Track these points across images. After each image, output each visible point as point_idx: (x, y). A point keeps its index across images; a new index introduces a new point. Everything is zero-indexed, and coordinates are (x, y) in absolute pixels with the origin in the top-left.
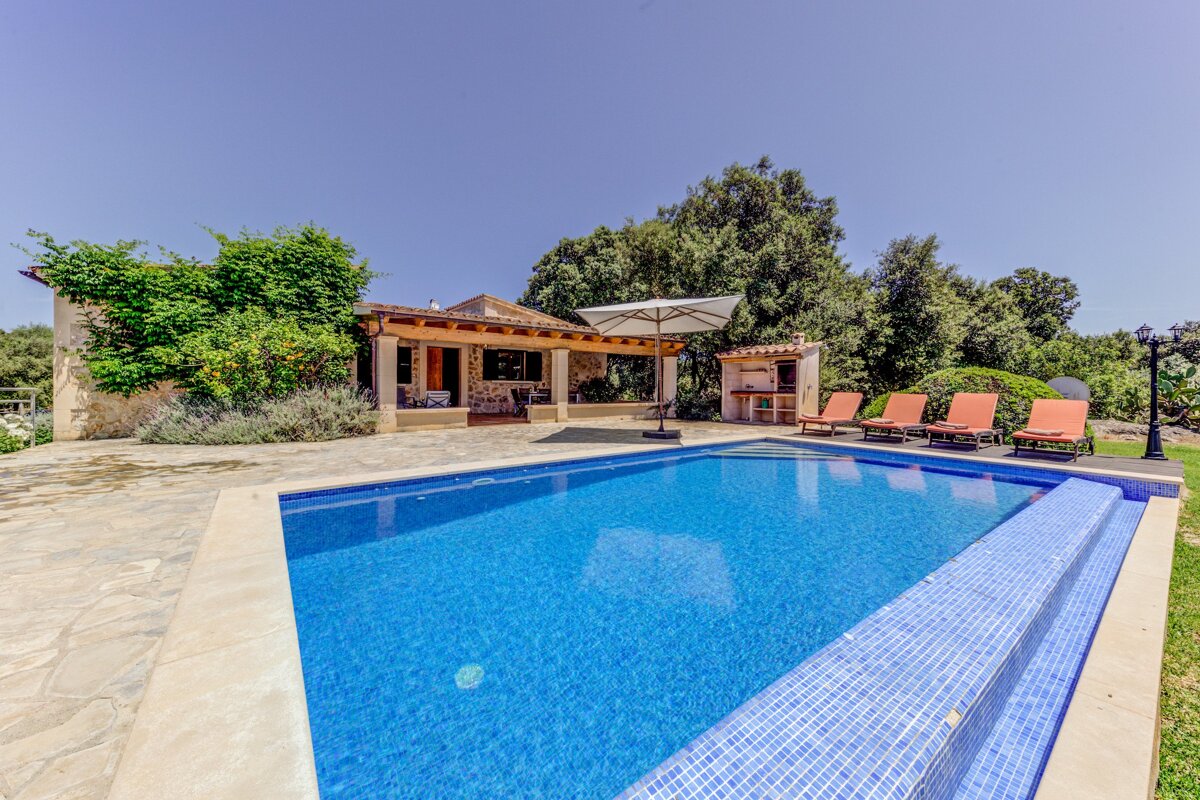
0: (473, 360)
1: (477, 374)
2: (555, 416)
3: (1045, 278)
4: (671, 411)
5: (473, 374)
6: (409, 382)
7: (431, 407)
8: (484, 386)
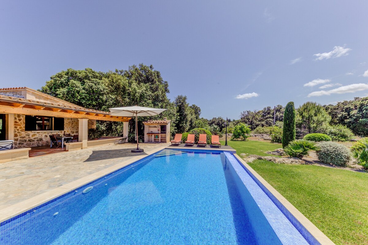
0: (17, 121)
4: (127, 140)
5: (18, 128)
8: (26, 134)
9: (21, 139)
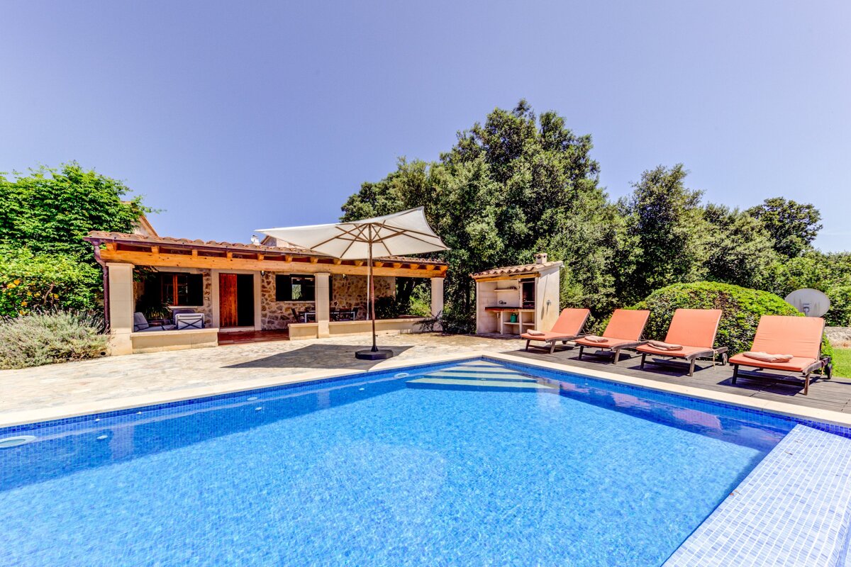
0: (266, 284)
1: (270, 296)
2: (315, 332)
3: (791, 206)
4: (437, 325)
5: (266, 296)
6: (201, 304)
7: (183, 328)
8: (278, 305)
9: (271, 314)
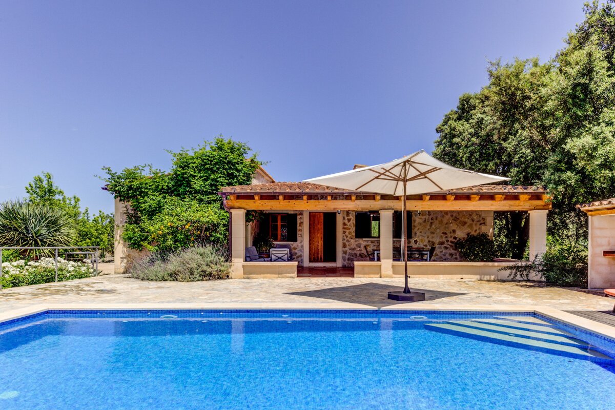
0: (346, 221)
1: (350, 233)
2: (378, 271)
5: (347, 233)
6: (296, 240)
7: (275, 261)
8: (357, 243)
9: (351, 251)
